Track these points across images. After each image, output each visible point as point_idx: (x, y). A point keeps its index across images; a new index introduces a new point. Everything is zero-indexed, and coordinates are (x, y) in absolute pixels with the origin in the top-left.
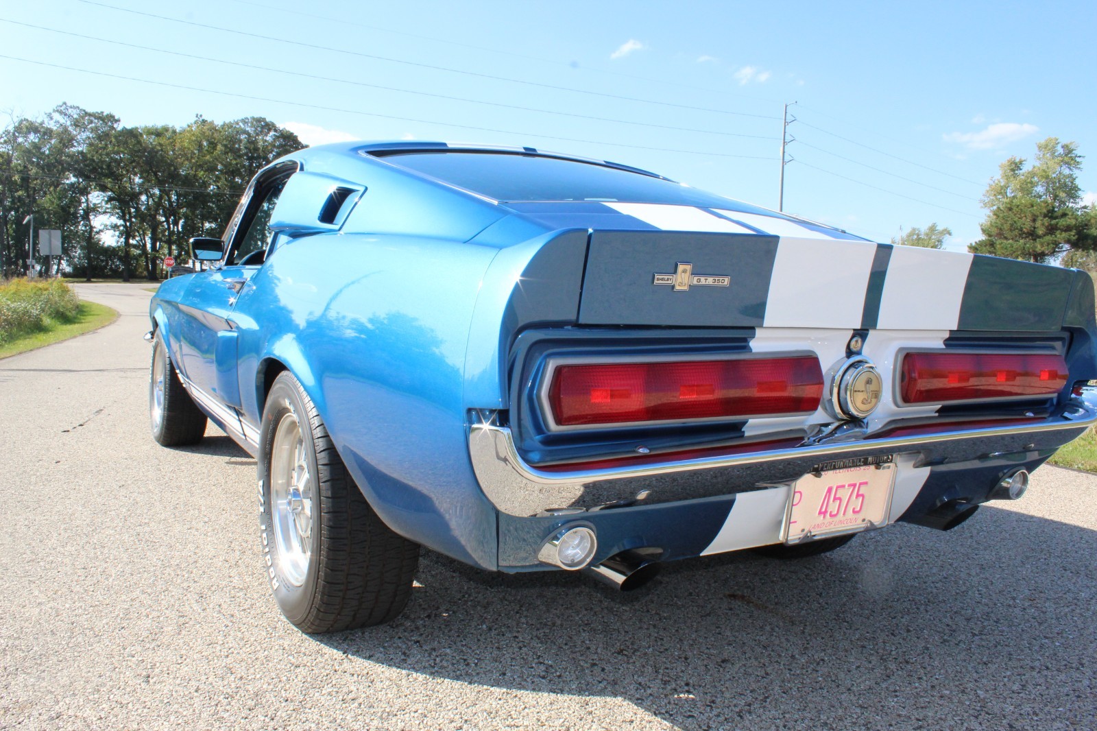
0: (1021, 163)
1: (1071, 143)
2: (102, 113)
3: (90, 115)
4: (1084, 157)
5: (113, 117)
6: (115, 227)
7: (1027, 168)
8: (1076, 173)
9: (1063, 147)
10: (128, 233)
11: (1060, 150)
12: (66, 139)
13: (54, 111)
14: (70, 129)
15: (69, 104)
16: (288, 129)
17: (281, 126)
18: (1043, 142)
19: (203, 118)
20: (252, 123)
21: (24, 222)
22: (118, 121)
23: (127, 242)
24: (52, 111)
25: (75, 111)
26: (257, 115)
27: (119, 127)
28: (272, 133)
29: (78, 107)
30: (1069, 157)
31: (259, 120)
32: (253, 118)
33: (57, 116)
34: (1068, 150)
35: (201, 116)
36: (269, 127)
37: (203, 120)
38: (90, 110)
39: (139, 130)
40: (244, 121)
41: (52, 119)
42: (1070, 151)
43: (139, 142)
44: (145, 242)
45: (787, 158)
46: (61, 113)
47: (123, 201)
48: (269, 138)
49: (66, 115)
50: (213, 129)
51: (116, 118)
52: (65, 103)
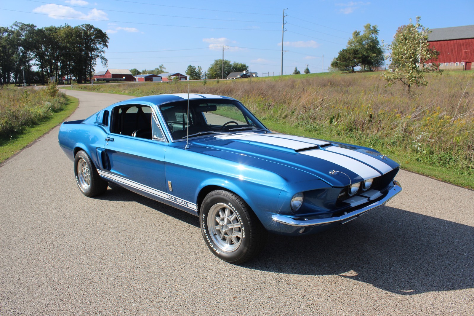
0: (359, 33)
1: (375, 26)
2: (29, 24)
3: (26, 25)
4: (379, 30)
5: (34, 25)
6: (38, 65)
7: (361, 34)
8: (377, 36)
9: (373, 27)
10: (42, 67)
11: (372, 28)
12: (19, 34)
13: (13, 25)
14: (20, 31)
15: (18, 22)
16: (98, 28)
17: (95, 27)
18: (365, 25)
19: (68, 25)
20: (86, 27)
21: (21, 69)
22: (36, 27)
23: (42, 70)
24: (12, 25)
25: (20, 24)
26: (87, 23)
27: (36, 29)
28: (93, 29)
29: (21, 23)
30: (375, 31)
31: (88, 25)
32: (86, 25)
33: (14, 27)
34: (375, 28)
35: (67, 24)
36: (91, 27)
37: (68, 26)
38: (26, 23)
39: (44, 29)
40: (83, 26)
41: (13, 28)
42: (375, 29)
43: (44, 34)
44: (48, 69)
45: (284, 30)
46: (16, 25)
47: (41, 56)
48: (92, 31)
49: (18, 26)
50: (72, 29)
51: (35, 25)
52: (17, 22)
